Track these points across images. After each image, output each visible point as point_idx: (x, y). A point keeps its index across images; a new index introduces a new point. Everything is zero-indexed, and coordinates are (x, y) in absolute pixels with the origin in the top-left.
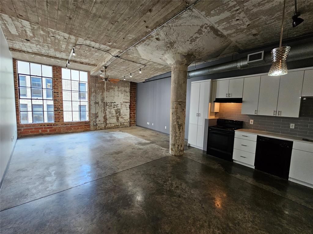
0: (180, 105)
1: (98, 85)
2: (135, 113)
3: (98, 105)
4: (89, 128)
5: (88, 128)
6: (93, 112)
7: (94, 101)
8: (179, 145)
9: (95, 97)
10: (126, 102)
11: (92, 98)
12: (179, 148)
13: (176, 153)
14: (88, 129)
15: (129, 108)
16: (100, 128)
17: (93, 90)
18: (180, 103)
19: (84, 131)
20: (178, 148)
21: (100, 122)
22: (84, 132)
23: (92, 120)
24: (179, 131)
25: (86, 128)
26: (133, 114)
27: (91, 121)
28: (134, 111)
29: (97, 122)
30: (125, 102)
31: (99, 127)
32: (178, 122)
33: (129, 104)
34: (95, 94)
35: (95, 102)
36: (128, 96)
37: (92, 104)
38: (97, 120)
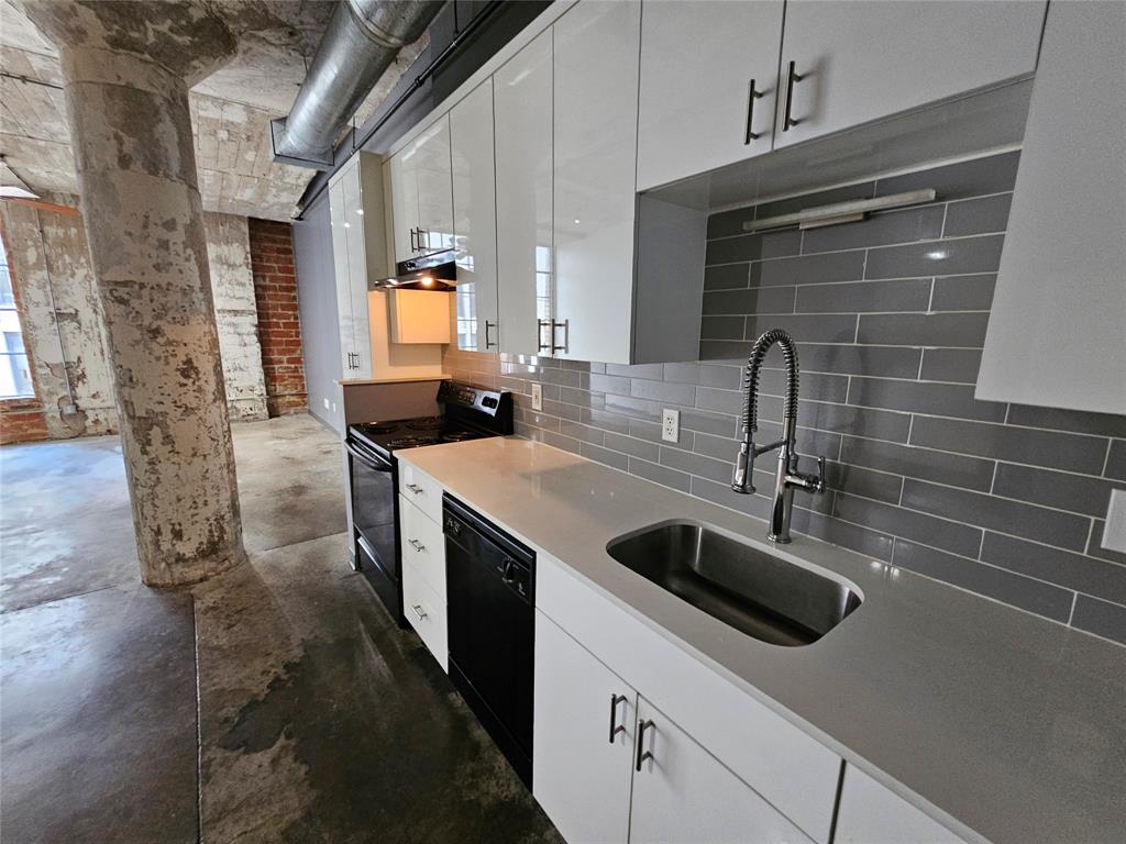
0: (121, 301)
1: (61, 232)
2: (298, 360)
3: (75, 324)
4: (38, 426)
5: (35, 431)
6: (51, 354)
7: (48, 304)
8: (158, 532)
9: (48, 288)
10: (236, 312)
11: (35, 293)
12: (165, 546)
13: (154, 573)
14: (31, 435)
15: (256, 339)
16: (102, 428)
17: (32, 256)
18: (122, 292)
19: (11, 443)
20: (157, 544)
21: (97, 403)
22: (11, 447)
23: (50, 394)
24: (144, 452)
25: (19, 427)
26: (288, 362)
27: (45, 399)
28: (294, 351)
29: (82, 404)
30: (229, 311)
31: (96, 422)
32: (127, 404)
33: (254, 319)
34: (44, 273)
35: (52, 310)
36: (243, 285)
37: (37, 322)
38: (81, 390)
